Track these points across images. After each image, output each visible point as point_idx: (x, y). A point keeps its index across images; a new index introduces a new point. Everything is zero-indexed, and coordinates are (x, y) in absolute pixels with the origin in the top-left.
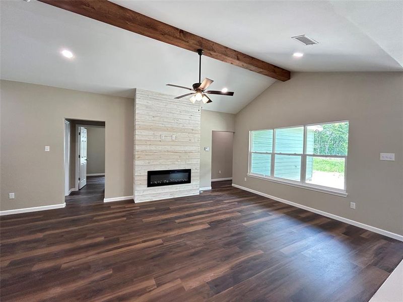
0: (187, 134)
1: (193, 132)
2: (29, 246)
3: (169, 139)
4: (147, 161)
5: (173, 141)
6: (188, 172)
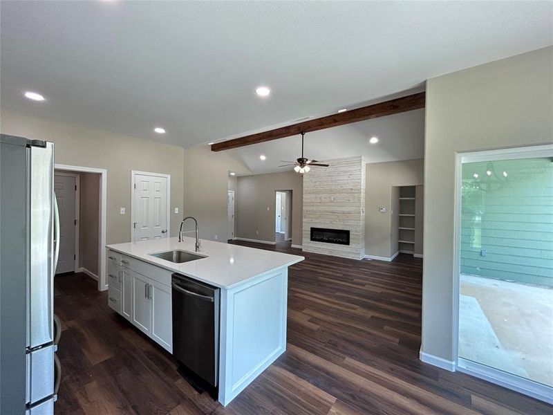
0: (346, 194)
1: (353, 191)
3: (327, 200)
4: (311, 220)
5: (331, 202)
6: (347, 233)
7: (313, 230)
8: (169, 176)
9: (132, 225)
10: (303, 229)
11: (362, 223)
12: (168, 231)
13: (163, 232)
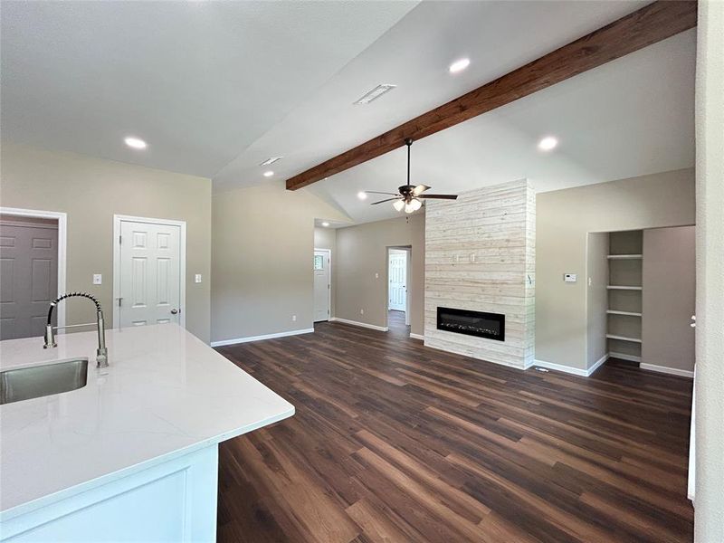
0: (497, 250)
1: (511, 244)
2: (277, 356)
3: (465, 260)
4: (437, 294)
5: (472, 264)
6: (500, 319)
7: (441, 311)
8: (184, 225)
9: (116, 303)
10: (426, 309)
11: (528, 301)
12: (183, 312)
13: (173, 313)
